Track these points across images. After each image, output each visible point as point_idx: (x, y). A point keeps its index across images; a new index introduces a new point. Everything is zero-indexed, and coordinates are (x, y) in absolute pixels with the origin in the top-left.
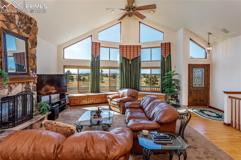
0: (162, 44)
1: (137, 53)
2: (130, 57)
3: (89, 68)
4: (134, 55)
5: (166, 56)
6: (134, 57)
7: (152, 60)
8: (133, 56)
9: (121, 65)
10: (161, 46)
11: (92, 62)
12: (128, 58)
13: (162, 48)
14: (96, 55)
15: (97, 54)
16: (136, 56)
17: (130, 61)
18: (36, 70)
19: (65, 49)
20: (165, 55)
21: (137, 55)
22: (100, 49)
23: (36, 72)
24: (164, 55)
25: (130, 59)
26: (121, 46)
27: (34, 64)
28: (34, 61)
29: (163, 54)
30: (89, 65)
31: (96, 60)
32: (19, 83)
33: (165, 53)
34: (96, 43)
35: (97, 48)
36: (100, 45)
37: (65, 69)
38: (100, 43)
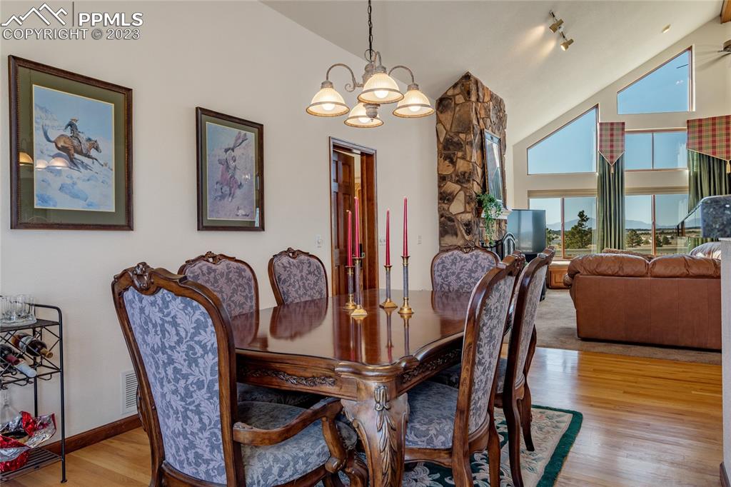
2: (728, 152)
3: (592, 195)
9: (696, 179)
11: (602, 178)
12: (720, 156)
14: (612, 157)
15: (615, 154)
17: (728, 166)
22: (623, 140)
25: (728, 159)
26: (693, 121)
30: (594, 185)
31: (612, 171)
34: (612, 124)
35: (615, 138)
36: (623, 129)
37: (531, 200)
38: (623, 124)
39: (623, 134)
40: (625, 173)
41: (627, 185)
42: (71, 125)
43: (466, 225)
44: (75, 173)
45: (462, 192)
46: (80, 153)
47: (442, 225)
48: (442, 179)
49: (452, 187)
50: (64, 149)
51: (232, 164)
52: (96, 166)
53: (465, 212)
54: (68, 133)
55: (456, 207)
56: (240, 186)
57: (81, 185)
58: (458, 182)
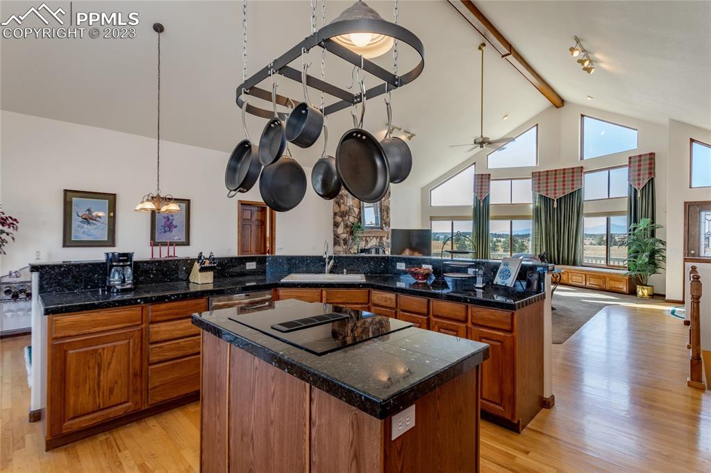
0: (630, 158)
1: (573, 184)
2: (555, 194)
3: (470, 220)
4: (564, 189)
5: (641, 187)
6: (564, 193)
7: (610, 197)
8: (562, 191)
9: (537, 211)
10: (630, 162)
11: (475, 209)
12: (551, 196)
13: (630, 167)
14: (481, 196)
15: (483, 194)
16: (568, 192)
17: (555, 202)
18: (389, 223)
19: (432, 192)
20: (639, 184)
21: (573, 188)
22: (489, 186)
23: (389, 226)
24: (635, 185)
25: (555, 197)
26: (536, 173)
27: (388, 217)
28: (387, 213)
29: (634, 180)
30: (471, 214)
31: (481, 205)
32: (374, 237)
33: (639, 180)
34: (482, 175)
35: (483, 184)
36: (489, 178)
37: (433, 222)
38: (489, 175)
39: (489, 182)
40: (491, 207)
41: (491, 214)
42: (89, 210)
43: (344, 240)
44: (89, 227)
45: (342, 223)
46: (93, 220)
47: (335, 239)
48: (335, 214)
49: (339, 219)
50: (85, 219)
51: (171, 218)
52: (99, 224)
53: (344, 233)
54: (87, 213)
55: (340, 230)
56: (176, 227)
57: (92, 231)
58: (341, 216)
